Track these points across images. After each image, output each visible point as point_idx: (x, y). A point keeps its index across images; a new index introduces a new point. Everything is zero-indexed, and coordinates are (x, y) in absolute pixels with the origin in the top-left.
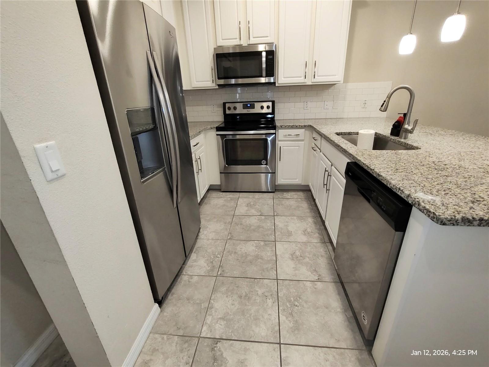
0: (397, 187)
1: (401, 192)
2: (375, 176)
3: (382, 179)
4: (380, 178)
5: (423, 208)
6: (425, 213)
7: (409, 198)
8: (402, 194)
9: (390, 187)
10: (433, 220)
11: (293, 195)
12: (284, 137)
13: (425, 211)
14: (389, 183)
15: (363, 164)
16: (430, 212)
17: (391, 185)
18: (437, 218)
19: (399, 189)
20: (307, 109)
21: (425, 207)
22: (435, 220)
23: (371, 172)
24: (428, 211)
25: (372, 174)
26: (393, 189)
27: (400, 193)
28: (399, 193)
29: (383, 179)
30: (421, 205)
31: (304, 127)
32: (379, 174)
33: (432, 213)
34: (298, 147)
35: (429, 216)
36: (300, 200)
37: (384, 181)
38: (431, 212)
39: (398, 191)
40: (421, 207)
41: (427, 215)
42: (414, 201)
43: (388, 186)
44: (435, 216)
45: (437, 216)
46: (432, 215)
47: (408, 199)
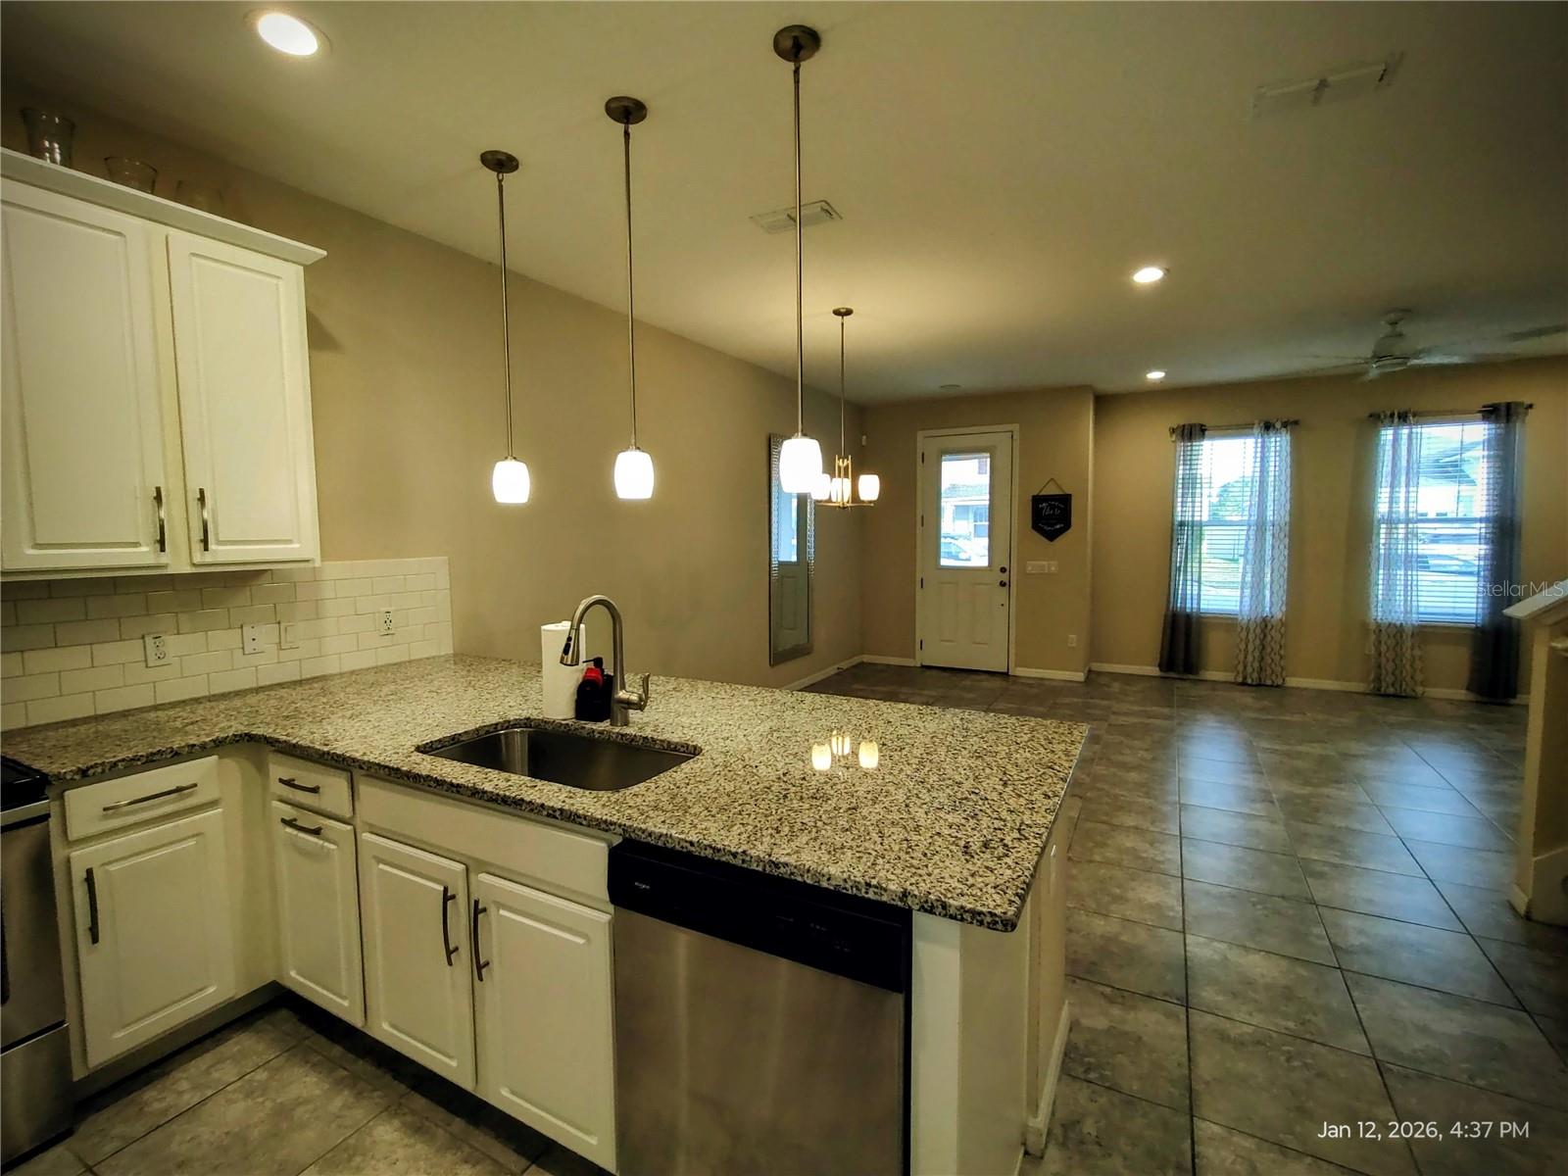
0: (859, 883)
1: (876, 890)
2: (760, 869)
3: (792, 874)
4: (782, 870)
5: (958, 910)
6: (969, 919)
7: (909, 898)
8: (882, 895)
9: (832, 888)
10: (994, 929)
11: (208, 1072)
12: (105, 817)
13: (967, 916)
14: (825, 878)
15: (688, 845)
16: (980, 913)
17: (834, 883)
18: (1002, 921)
19: (868, 885)
20: (162, 662)
21: (962, 907)
22: (999, 926)
23: (738, 862)
24: (975, 913)
25: (745, 865)
26: (845, 888)
27: (875, 893)
28: (871, 895)
29: (795, 870)
30: (950, 906)
31: (218, 746)
32: (773, 862)
33: (988, 915)
34: (191, 843)
35: (981, 923)
36: (261, 1075)
37: (802, 876)
38: (984, 915)
39: (863, 890)
40: (952, 911)
41: (975, 921)
42: (926, 902)
43: (825, 884)
44: (997, 919)
45: (1000, 917)
46: (988, 919)
47: (905, 902)
